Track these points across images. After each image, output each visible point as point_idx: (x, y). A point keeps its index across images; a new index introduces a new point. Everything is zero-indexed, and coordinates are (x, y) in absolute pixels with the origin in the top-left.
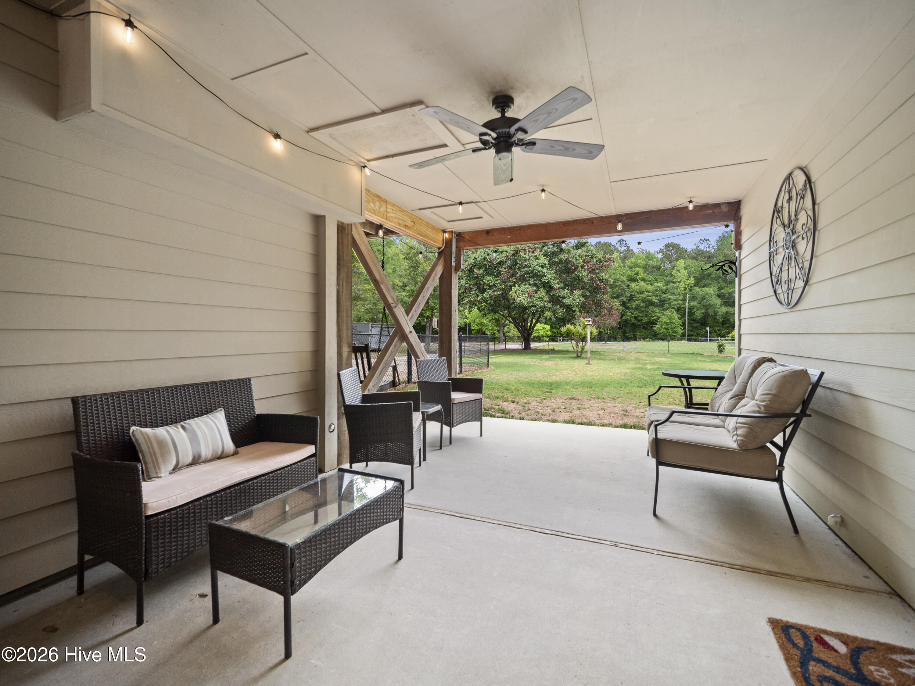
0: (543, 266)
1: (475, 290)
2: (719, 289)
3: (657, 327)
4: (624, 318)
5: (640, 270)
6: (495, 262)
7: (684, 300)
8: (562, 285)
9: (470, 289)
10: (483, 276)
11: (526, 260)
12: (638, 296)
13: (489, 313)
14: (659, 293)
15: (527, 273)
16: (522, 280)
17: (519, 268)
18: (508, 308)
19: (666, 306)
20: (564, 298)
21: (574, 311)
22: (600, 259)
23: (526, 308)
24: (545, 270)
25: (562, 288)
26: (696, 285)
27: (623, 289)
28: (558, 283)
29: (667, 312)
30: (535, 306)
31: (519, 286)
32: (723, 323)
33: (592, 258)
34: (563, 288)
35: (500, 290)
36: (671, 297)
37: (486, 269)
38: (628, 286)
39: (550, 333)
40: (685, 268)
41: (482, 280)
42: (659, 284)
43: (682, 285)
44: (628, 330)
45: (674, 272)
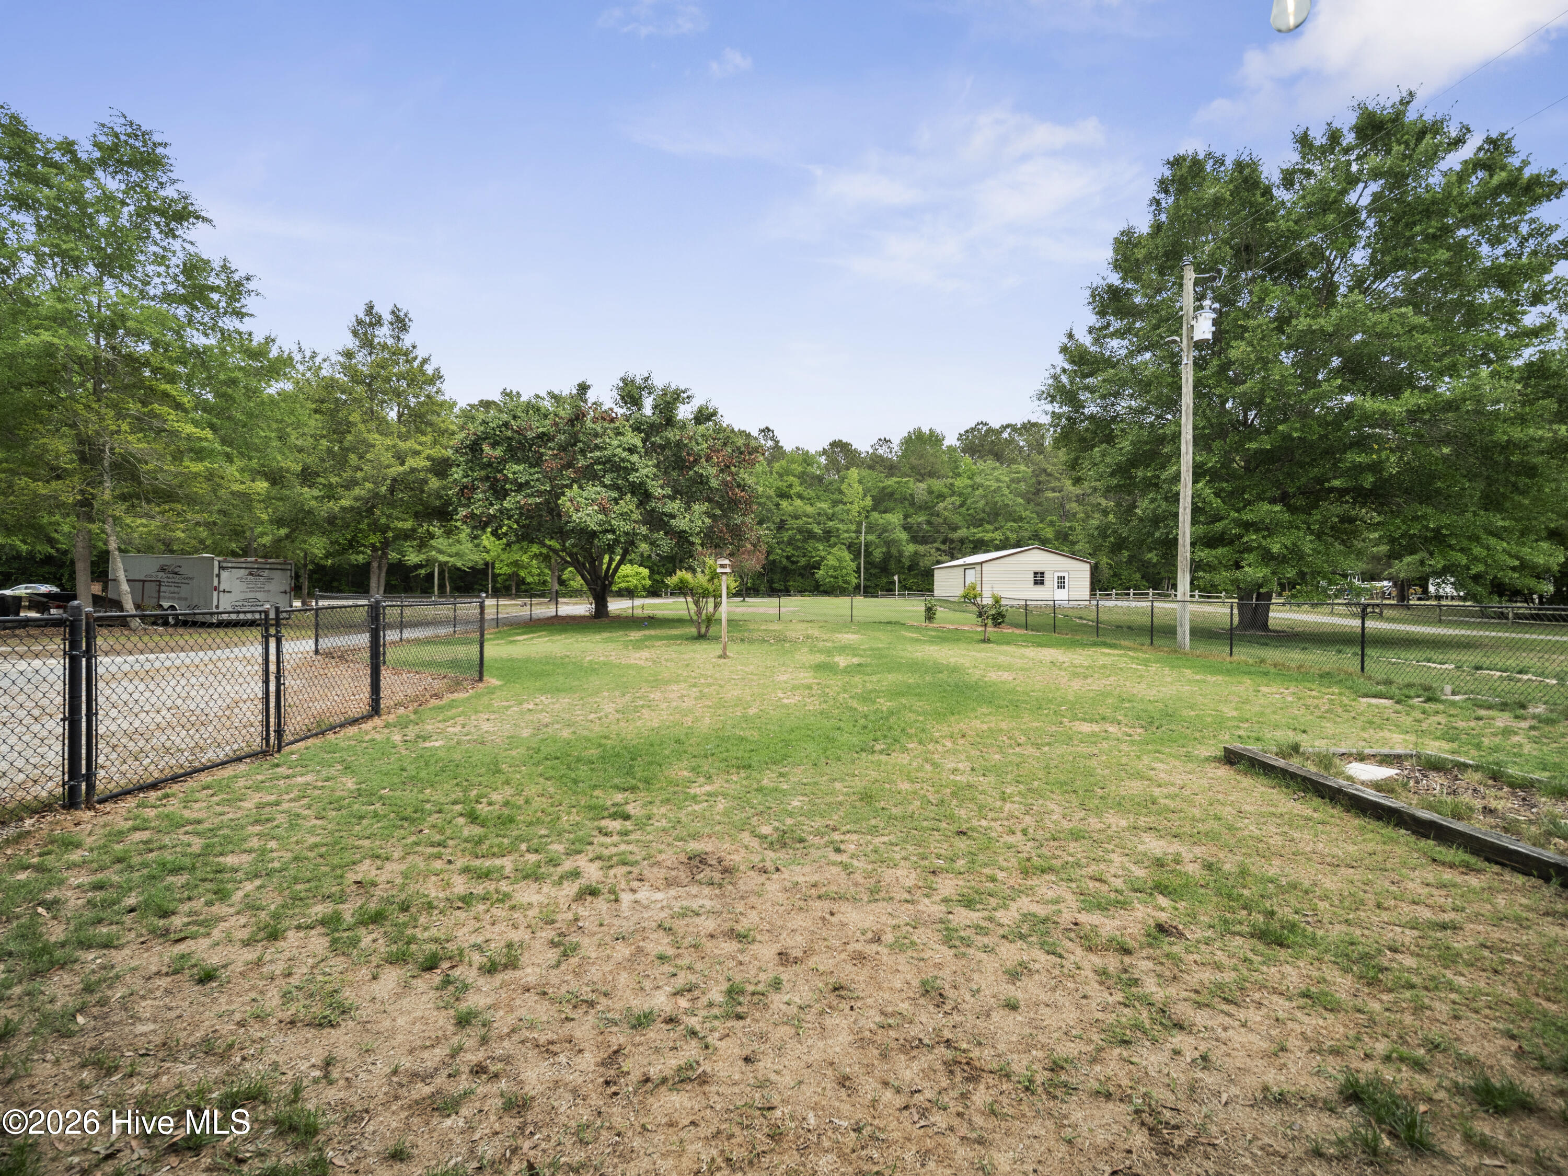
0: (632, 450)
1: (484, 492)
2: (906, 517)
3: (820, 573)
4: (771, 558)
5: (796, 481)
6: (530, 435)
7: (858, 532)
8: (668, 491)
9: (474, 489)
10: (503, 461)
11: (596, 435)
12: (791, 522)
13: (518, 541)
14: (823, 519)
15: (598, 461)
16: (589, 475)
17: (582, 451)
18: (561, 533)
19: (833, 540)
20: (673, 517)
21: (693, 544)
22: (739, 448)
23: (594, 534)
24: (635, 458)
25: (669, 497)
26: (874, 509)
27: (769, 510)
28: (662, 487)
29: (835, 550)
30: (613, 531)
31: (581, 487)
32: (910, 568)
33: (725, 444)
34: (672, 498)
35: (540, 493)
36: (840, 526)
37: (510, 449)
38: (778, 505)
39: (648, 582)
40: (860, 482)
41: (501, 471)
42: (824, 505)
43: (855, 508)
44: (776, 577)
45: (844, 487)
